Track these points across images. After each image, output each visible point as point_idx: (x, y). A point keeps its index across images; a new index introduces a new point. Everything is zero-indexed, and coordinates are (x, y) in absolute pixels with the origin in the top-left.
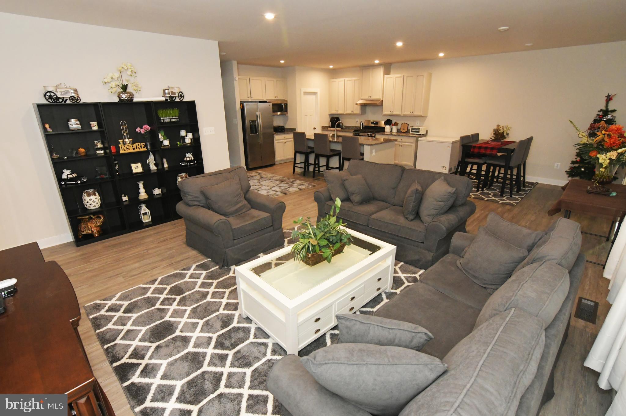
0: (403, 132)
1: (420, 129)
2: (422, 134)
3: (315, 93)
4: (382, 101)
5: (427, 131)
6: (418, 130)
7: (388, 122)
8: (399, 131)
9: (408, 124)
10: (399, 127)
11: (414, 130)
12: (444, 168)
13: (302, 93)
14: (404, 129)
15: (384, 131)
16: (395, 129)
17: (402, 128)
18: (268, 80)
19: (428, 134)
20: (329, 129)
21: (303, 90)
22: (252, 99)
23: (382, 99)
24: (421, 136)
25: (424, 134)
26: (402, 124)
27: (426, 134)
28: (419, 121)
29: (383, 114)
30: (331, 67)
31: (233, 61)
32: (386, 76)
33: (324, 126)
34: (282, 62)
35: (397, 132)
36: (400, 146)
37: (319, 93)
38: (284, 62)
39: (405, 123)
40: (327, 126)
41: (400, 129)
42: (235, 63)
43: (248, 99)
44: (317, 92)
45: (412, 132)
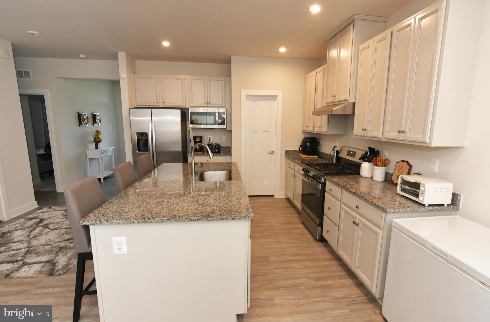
1: (422, 188)
2: (428, 202)
3: (274, 98)
4: (354, 104)
5: (455, 197)
6: (414, 188)
9: (411, 166)
10: (390, 169)
11: (406, 187)
13: (244, 97)
14: (398, 177)
16: (379, 173)
17: (396, 174)
18: (193, 79)
19: (460, 205)
20: (299, 156)
21: (245, 93)
22: (164, 104)
23: (352, 100)
24: (422, 209)
25: (443, 205)
26: (397, 162)
27: (448, 205)
28: (438, 161)
29: (356, 135)
30: (283, 50)
31: (118, 52)
32: (362, 46)
33: (291, 150)
34: (166, 44)
35: (384, 181)
36: (354, 222)
37: (280, 98)
38: (170, 44)
39: (403, 161)
40: (296, 150)
41: (393, 174)
42: (122, 56)
43: (158, 104)
44: (277, 96)
45: (403, 190)
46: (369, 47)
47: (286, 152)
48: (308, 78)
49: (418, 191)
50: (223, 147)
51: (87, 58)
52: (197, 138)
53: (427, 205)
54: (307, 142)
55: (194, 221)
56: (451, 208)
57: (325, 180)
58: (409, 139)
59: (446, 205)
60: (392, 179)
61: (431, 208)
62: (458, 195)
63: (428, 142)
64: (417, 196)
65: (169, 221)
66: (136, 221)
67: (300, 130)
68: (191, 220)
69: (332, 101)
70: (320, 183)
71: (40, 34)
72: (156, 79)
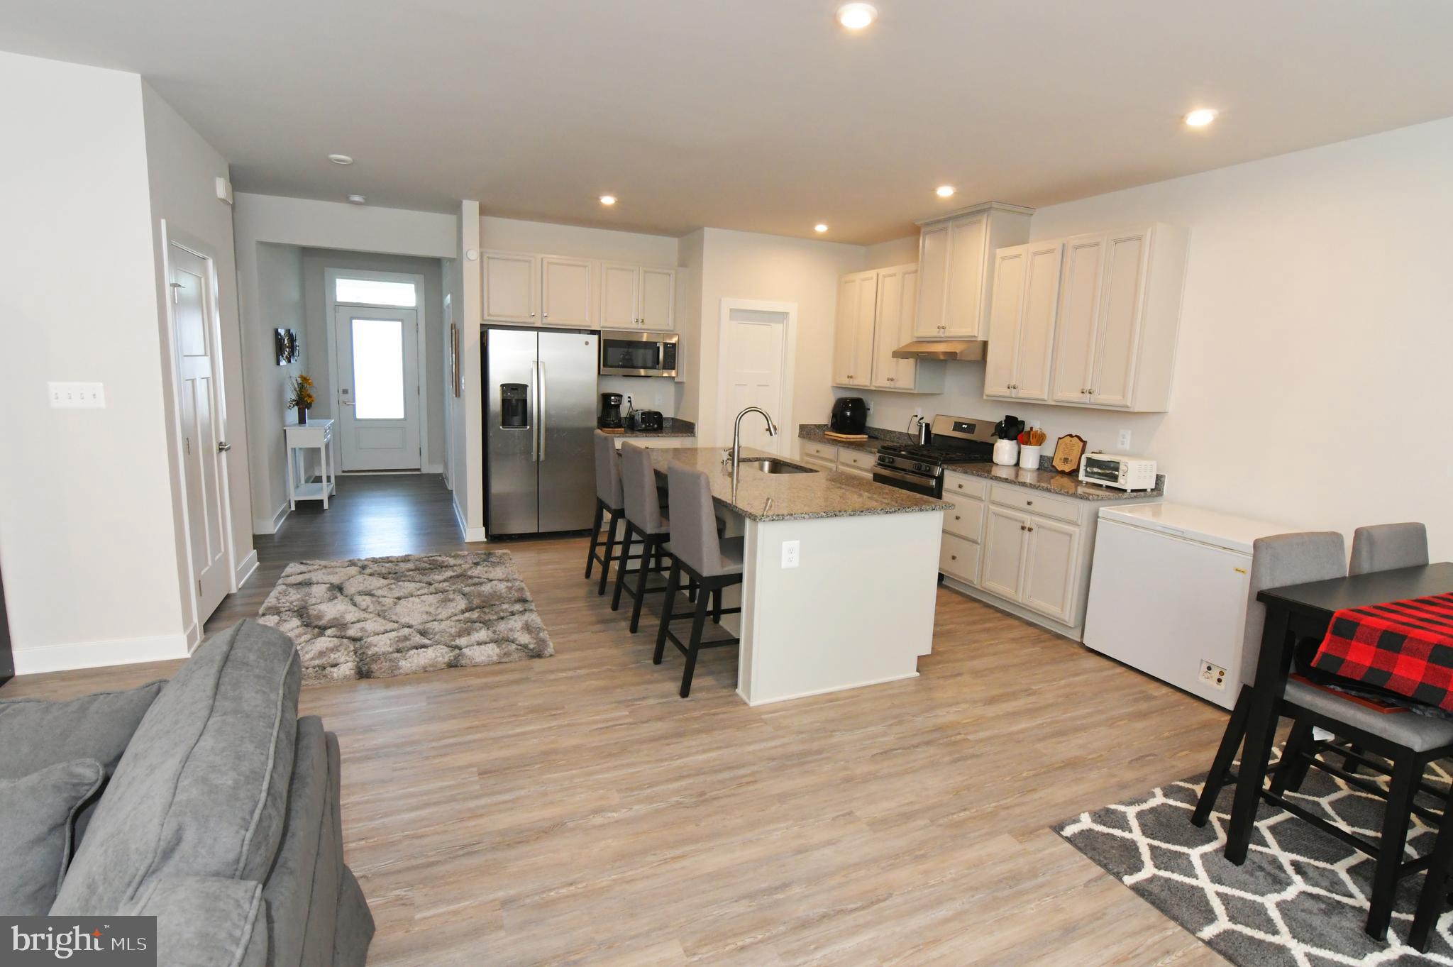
0: (1063, 472)
1: (1122, 467)
2: (1129, 487)
3: (782, 317)
4: (985, 344)
5: (1159, 479)
6: (1109, 470)
7: (1012, 429)
8: (1045, 466)
9: (1085, 443)
10: (1048, 449)
11: (1095, 470)
12: (1215, 674)
13: (725, 314)
14: (1066, 460)
15: (992, 461)
16: (1031, 456)
17: (1060, 455)
18: (612, 268)
19: (1164, 490)
20: (826, 436)
21: (729, 303)
22: (545, 321)
23: (981, 338)
24: (1125, 495)
25: (1145, 490)
26: (1060, 438)
27: (1152, 490)
28: (1130, 432)
29: (988, 396)
30: (821, 228)
31: (464, 201)
32: (1000, 252)
33: (811, 425)
34: (608, 200)
35: (1038, 469)
36: (1023, 528)
37: (793, 318)
38: (616, 202)
39: (1071, 436)
40: (819, 425)
41: (1053, 458)
42: (470, 208)
43: (532, 320)
44: (787, 313)
45: (1088, 474)
46: (1018, 256)
47: (802, 427)
48: (854, 281)
49: (1116, 473)
50: (667, 419)
51: (368, 202)
52: (613, 398)
53: (1129, 491)
54: (846, 408)
55: (890, 513)
56: (1155, 493)
57: (943, 470)
58: (1099, 402)
59: (1149, 490)
60: (1054, 464)
61: (1135, 494)
62: (1162, 476)
63: (1129, 405)
64: (1115, 478)
65: (863, 514)
66: (824, 514)
67: (829, 383)
68: (887, 512)
69: (936, 334)
70: (934, 477)
71: (353, 160)
72: (529, 262)
